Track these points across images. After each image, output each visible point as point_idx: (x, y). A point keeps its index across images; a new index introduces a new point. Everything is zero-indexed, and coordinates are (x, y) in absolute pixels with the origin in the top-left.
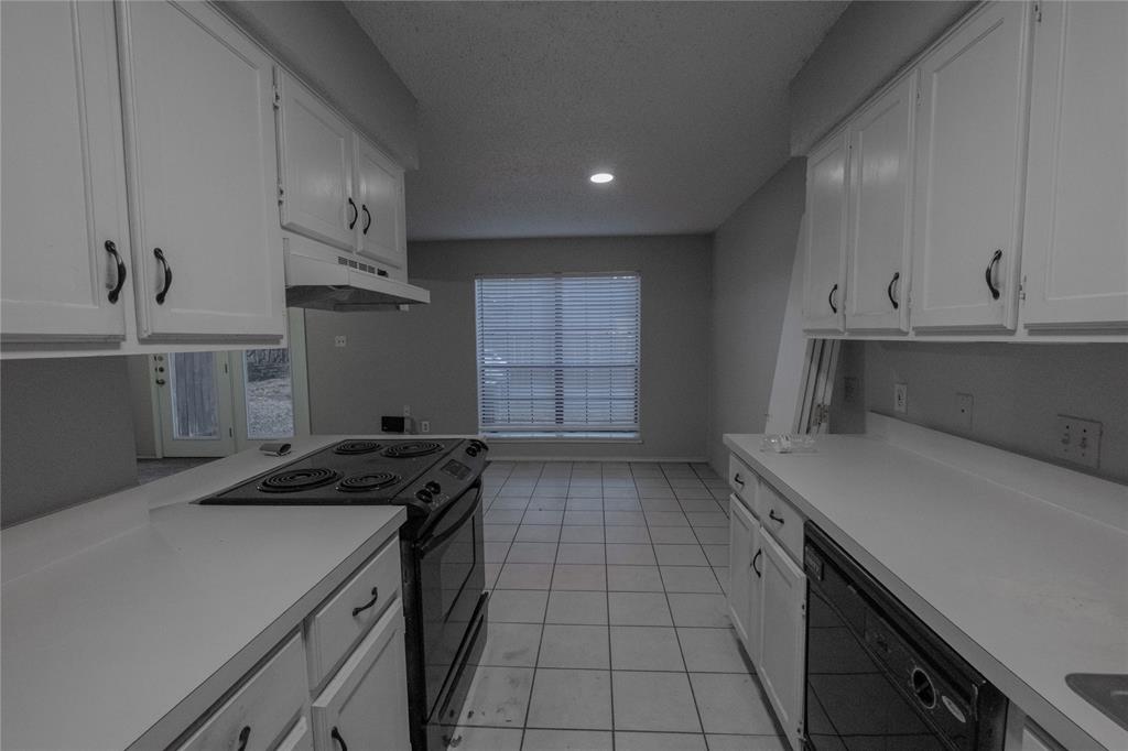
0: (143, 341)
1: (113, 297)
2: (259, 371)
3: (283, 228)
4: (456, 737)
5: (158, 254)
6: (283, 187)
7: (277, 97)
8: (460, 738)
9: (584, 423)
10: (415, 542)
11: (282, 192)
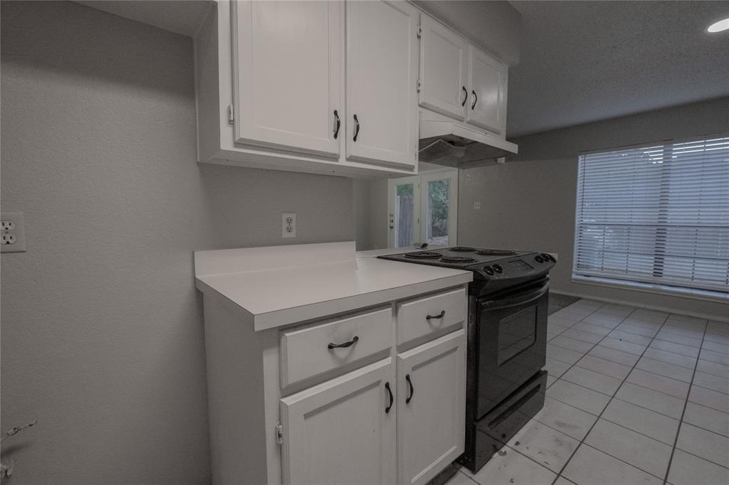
0: (348, 159)
1: (336, 136)
2: (440, 231)
3: (420, 106)
4: (503, 450)
5: (355, 117)
6: (420, 82)
7: (420, 30)
8: (505, 452)
9: (690, 280)
10: (478, 298)
11: (419, 85)
